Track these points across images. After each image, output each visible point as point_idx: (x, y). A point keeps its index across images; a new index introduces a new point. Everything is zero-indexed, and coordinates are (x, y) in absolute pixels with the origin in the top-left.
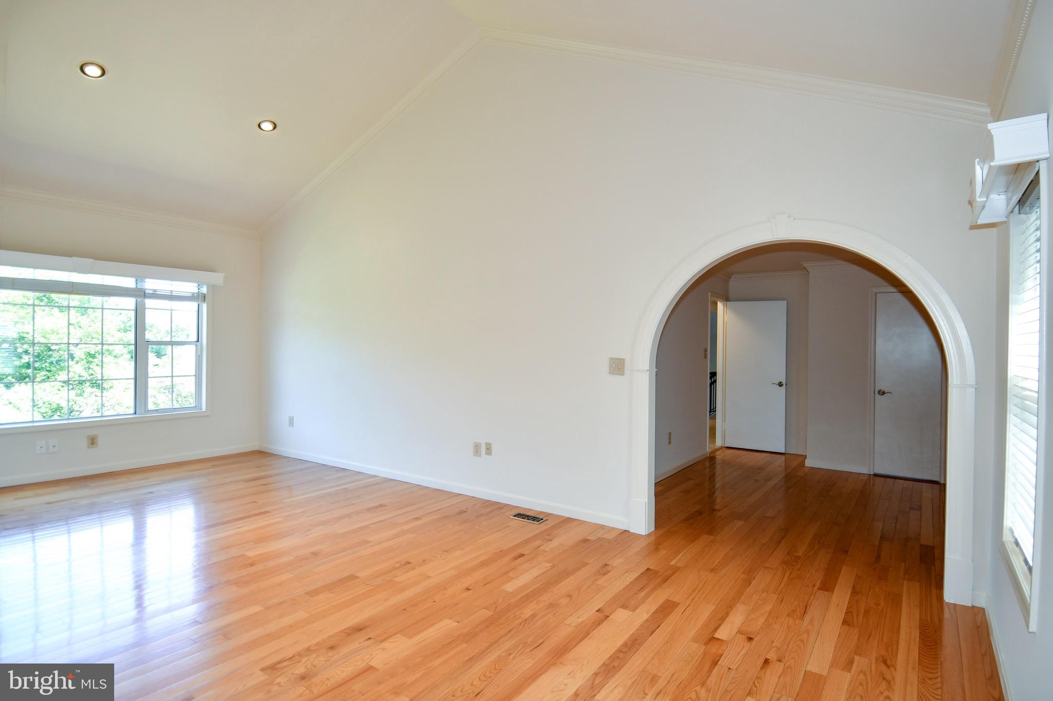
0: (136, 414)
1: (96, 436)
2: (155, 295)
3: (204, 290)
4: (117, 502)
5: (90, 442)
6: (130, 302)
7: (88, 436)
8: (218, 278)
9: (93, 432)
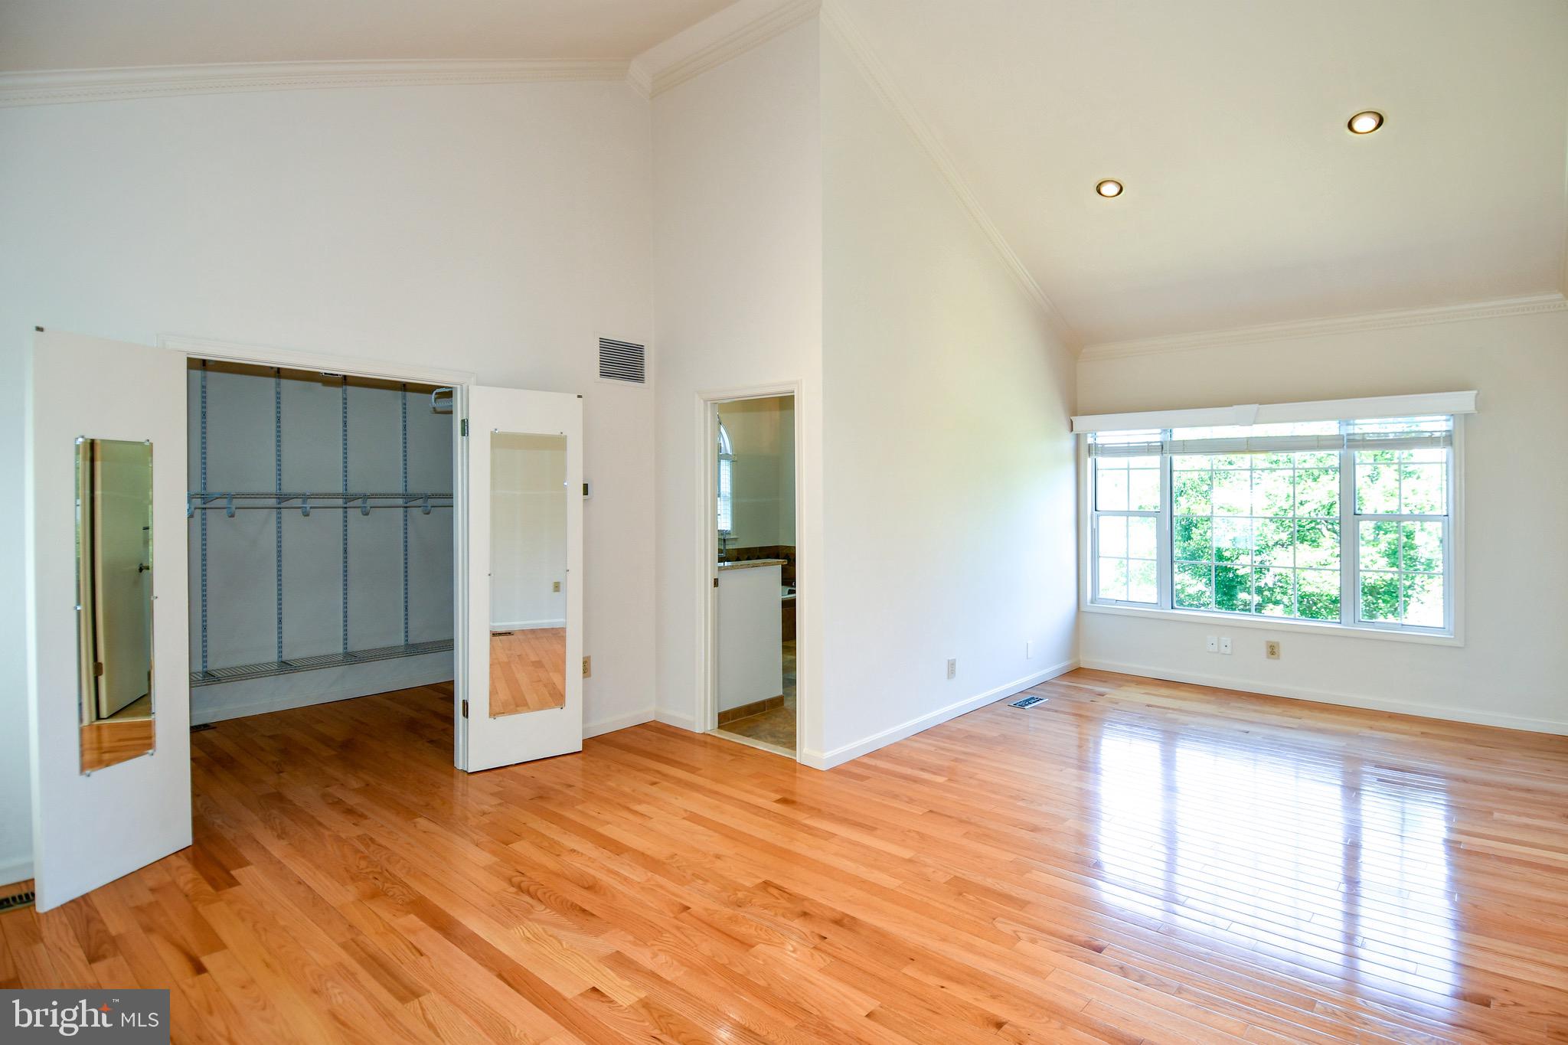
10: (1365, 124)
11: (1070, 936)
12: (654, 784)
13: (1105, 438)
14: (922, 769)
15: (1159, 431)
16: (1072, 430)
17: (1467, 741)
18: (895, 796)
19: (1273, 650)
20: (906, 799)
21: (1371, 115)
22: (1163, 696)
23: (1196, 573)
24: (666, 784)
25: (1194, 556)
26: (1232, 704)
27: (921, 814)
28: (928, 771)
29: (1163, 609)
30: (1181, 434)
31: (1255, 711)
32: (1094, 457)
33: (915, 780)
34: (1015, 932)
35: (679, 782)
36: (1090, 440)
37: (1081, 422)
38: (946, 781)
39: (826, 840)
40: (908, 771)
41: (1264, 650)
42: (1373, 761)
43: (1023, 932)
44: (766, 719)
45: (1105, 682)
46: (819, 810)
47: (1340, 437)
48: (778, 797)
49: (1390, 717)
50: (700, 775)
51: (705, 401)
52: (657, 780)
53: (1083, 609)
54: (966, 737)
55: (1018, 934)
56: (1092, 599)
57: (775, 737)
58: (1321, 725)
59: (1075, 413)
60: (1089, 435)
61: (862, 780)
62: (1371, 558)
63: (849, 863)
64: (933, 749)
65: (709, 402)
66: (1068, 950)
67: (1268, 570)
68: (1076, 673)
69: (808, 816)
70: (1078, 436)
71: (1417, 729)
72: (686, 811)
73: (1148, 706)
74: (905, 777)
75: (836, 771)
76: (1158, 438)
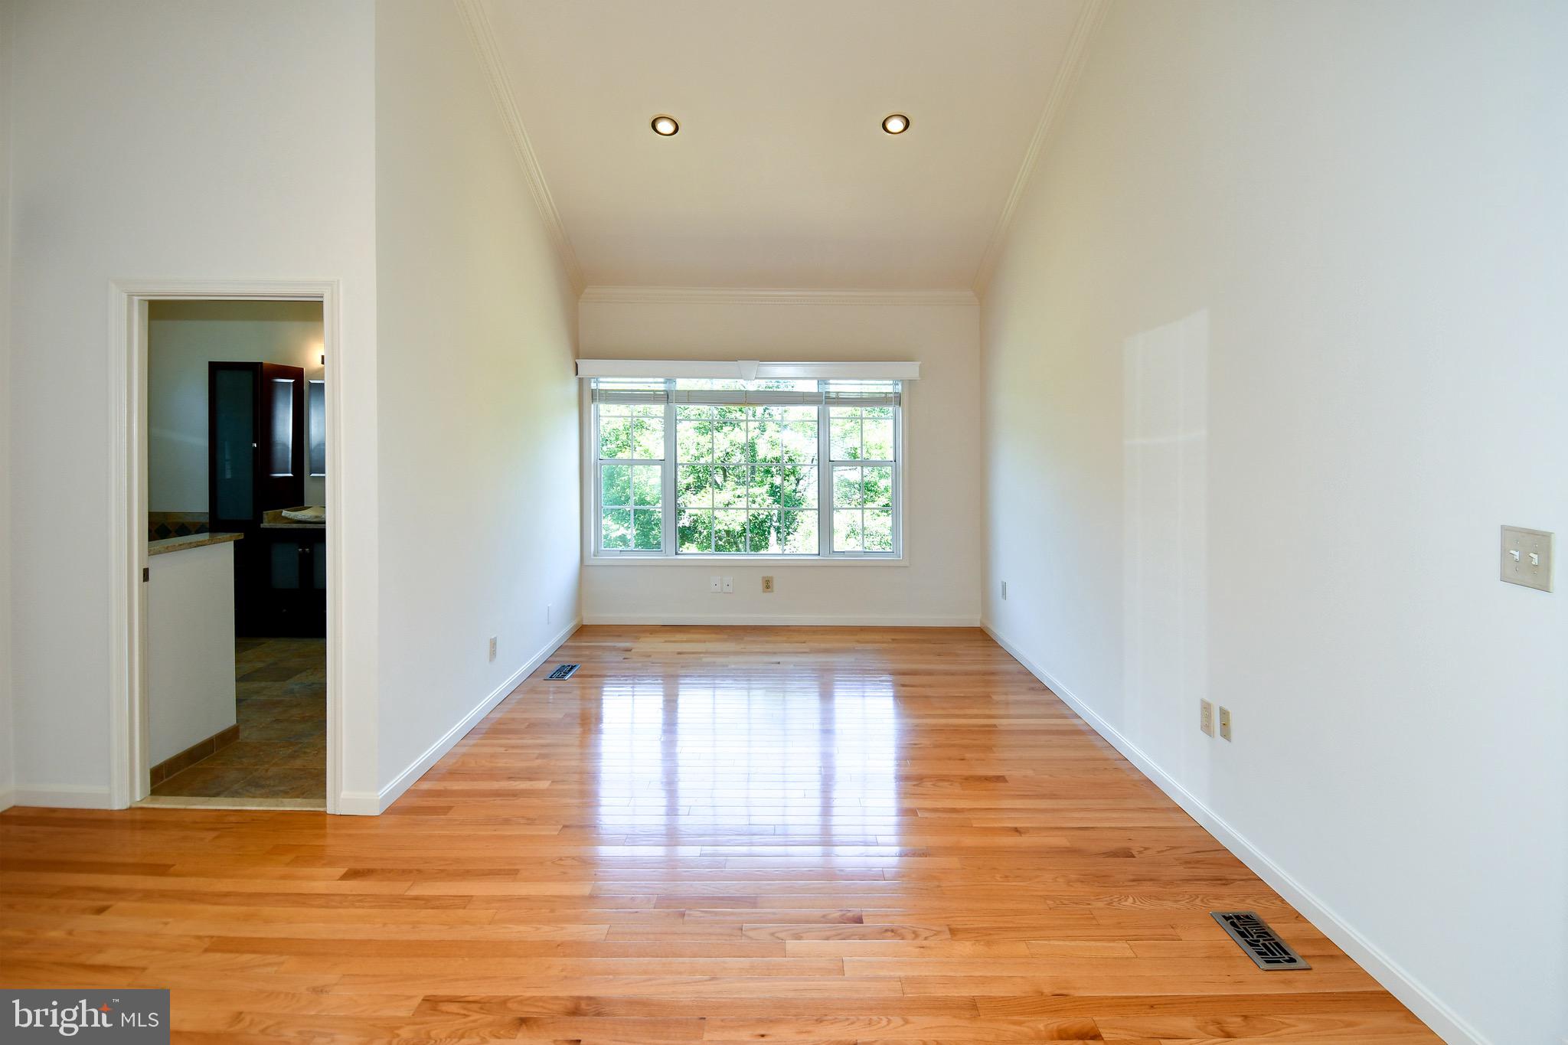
0: (819, 555)
1: (772, 578)
2: (840, 401)
3: (899, 388)
4: (733, 666)
5: (765, 585)
6: (812, 411)
7: (763, 578)
8: (911, 370)
9: (768, 574)
10: (895, 125)
11: (824, 916)
12: (101, 911)
13: (606, 384)
14: (510, 778)
15: (662, 380)
16: (577, 374)
17: (924, 641)
18: (507, 822)
19: (768, 585)
20: (522, 821)
21: (900, 118)
22: (682, 642)
23: (622, 517)
24: (122, 904)
25: (617, 501)
26: (746, 638)
27: (556, 833)
28: (520, 779)
29: (667, 556)
30: (683, 384)
31: (767, 642)
32: (596, 404)
33: (514, 794)
34: (772, 934)
35: (147, 895)
36: (593, 386)
37: (587, 366)
38: (550, 785)
39: (464, 908)
40: (496, 785)
41: (760, 586)
42: (885, 670)
43: (781, 932)
44: (223, 764)
45: (620, 636)
46: (419, 871)
47: (819, 394)
48: (342, 871)
49: (862, 630)
50: (177, 875)
51: (130, 296)
52: (105, 903)
53: (587, 562)
54: (529, 726)
55: (776, 935)
56: (594, 552)
57: (263, 787)
58: (823, 646)
59: (578, 357)
60: (593, 380)
61: (445, 813)
62: (762, 497)
63: (522, 928)
64: (502, 750)
65: (136, 298)
66: (834, 933)
67: (684, 512)
68: (581, 631)
69: (410, 883)
70: (581, 381)
71: (889, 637)
72: (199, 938)
73: (679, 653)
74: (497, 794)
75: (391, 811)
76: (662, 387)
